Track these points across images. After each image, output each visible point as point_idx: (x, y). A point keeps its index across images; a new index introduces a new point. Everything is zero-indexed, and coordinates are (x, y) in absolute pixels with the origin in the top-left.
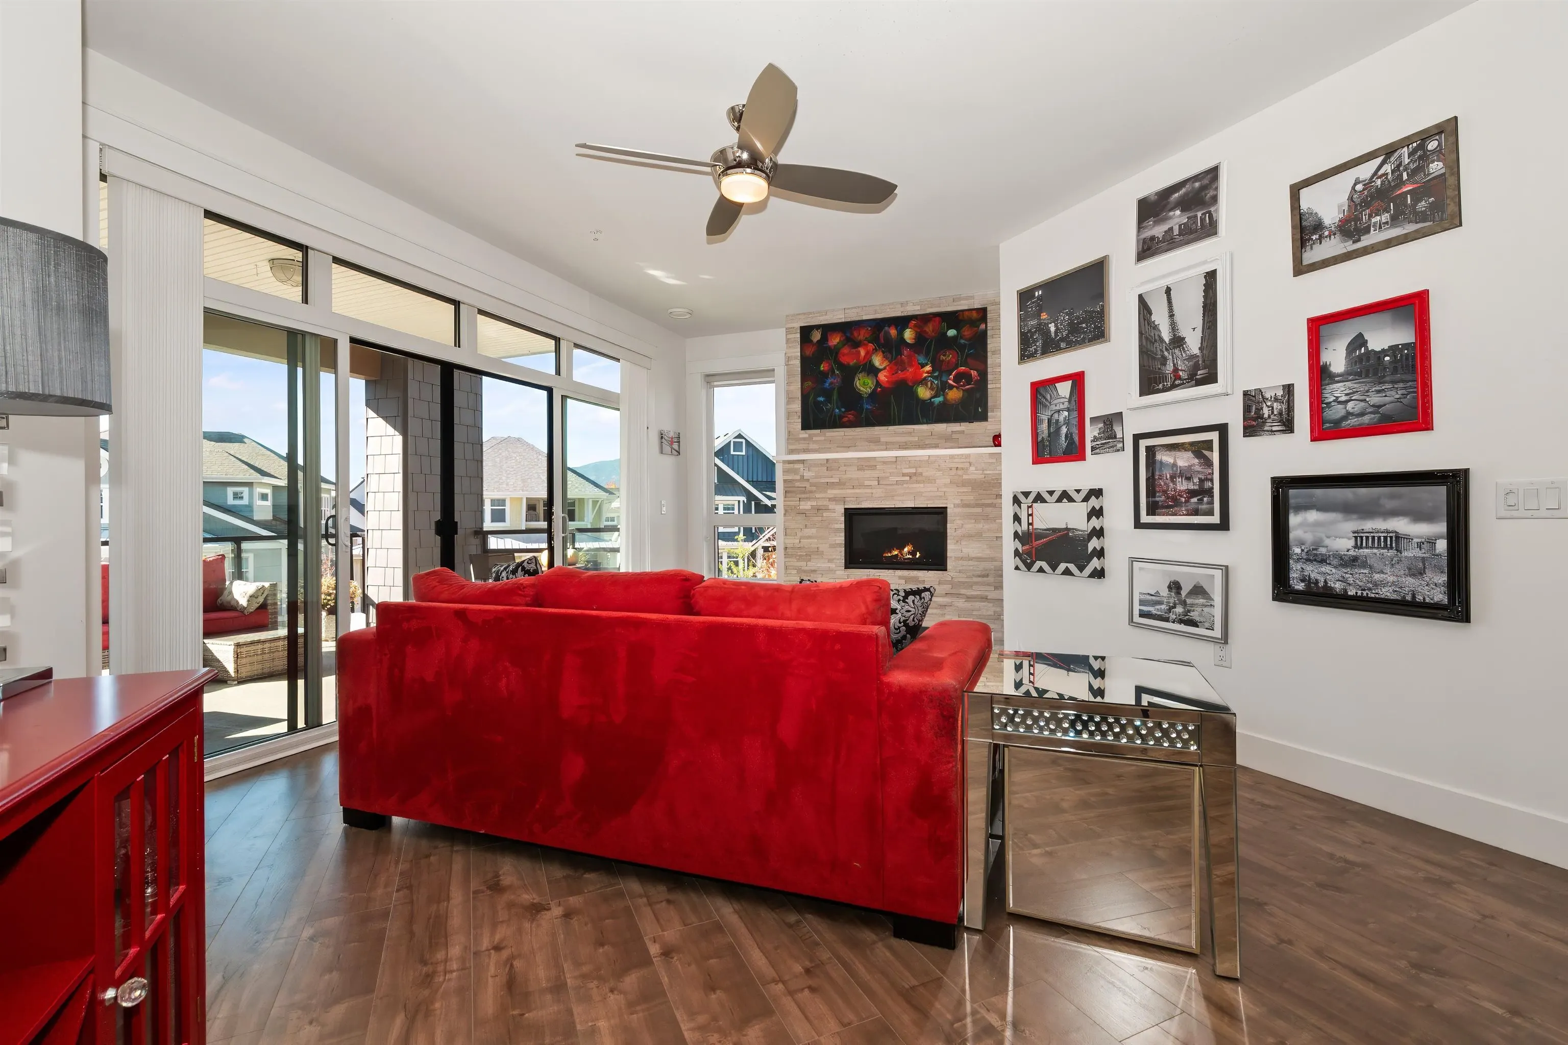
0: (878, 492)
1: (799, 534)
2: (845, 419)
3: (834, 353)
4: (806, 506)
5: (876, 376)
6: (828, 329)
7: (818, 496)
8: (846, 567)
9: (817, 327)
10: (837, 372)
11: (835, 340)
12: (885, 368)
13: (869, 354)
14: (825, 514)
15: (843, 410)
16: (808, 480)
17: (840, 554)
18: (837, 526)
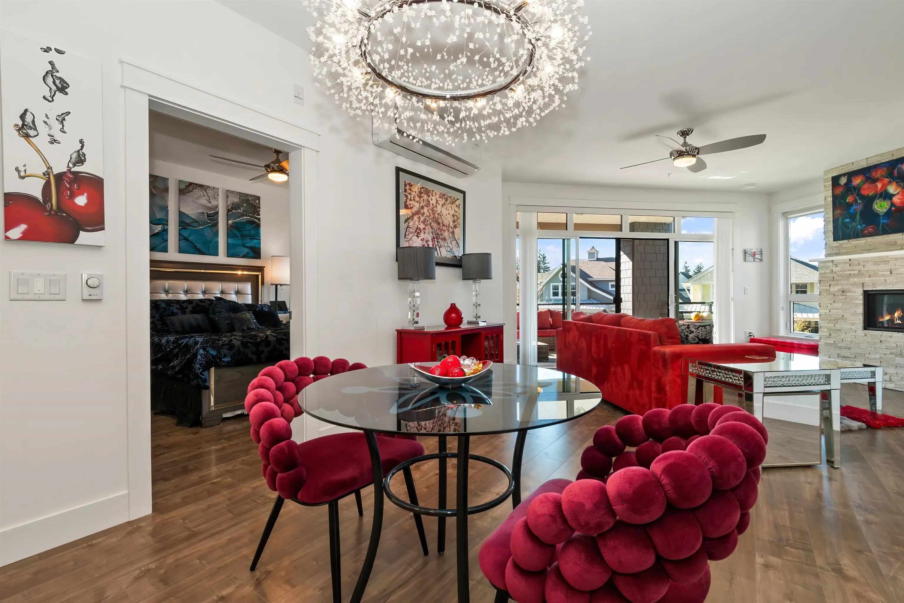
0: (890, 279)
1: (830, 306)
2: (866, 232)
3: (857, 189)
4: (834, 289)
5: (891, 199)
6: (851, 175)
7: (842, 282)
8: (865, 329)
9: (844, 175)
10: (859, 201)
11: (857, 181)
12: (898, 193)
13: (885, 186)
14: (848, 294)
15: (864, 225)
16: (835, 273)
17: (860, 320)
18: (857, 302)
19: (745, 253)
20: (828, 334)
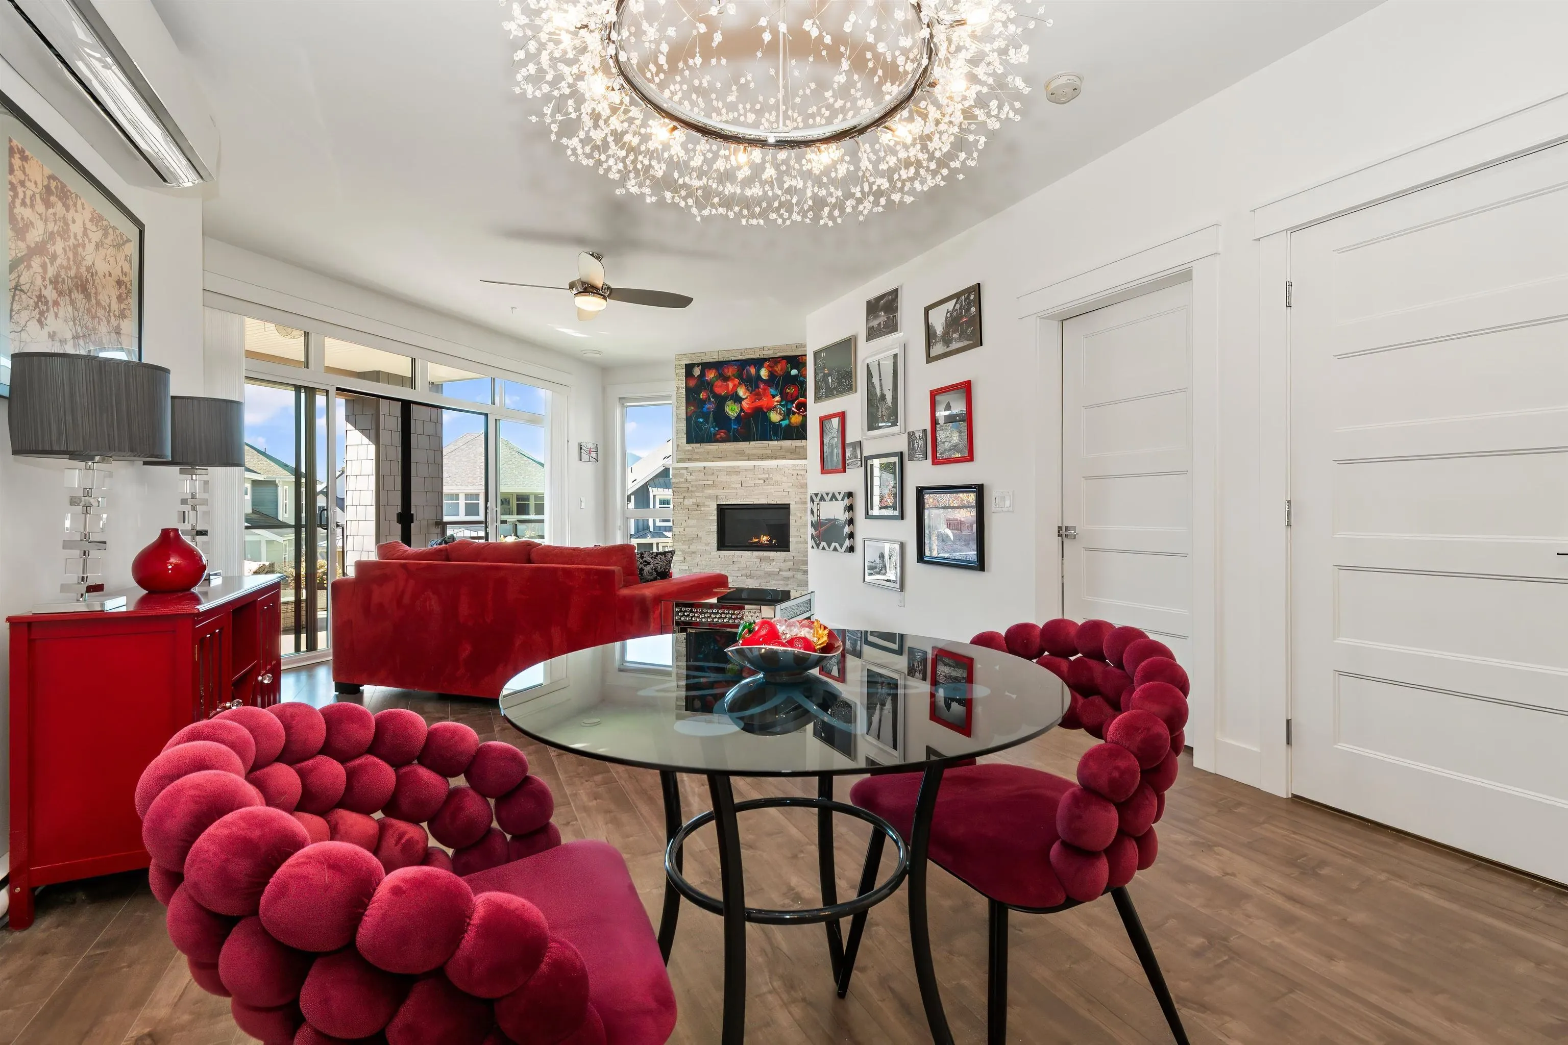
0: (741, 492)
1: (684, 524)
2: (718, 436)
3: (709, 385)
4: (688, 502)
5: (741, 403)
6: (706, 366)
7: (697, 494)
8: (719, 549)
9: (698, 365)
10: (712, 400)
11: (710, 375)
12: (747, 398)
13: (735, 387)
14: (702, 509)
15: (717, 429)
16: (690, 483)
17: (713, 539)
18: (711, 518)
19: (581, 448)
20: (683, 559)
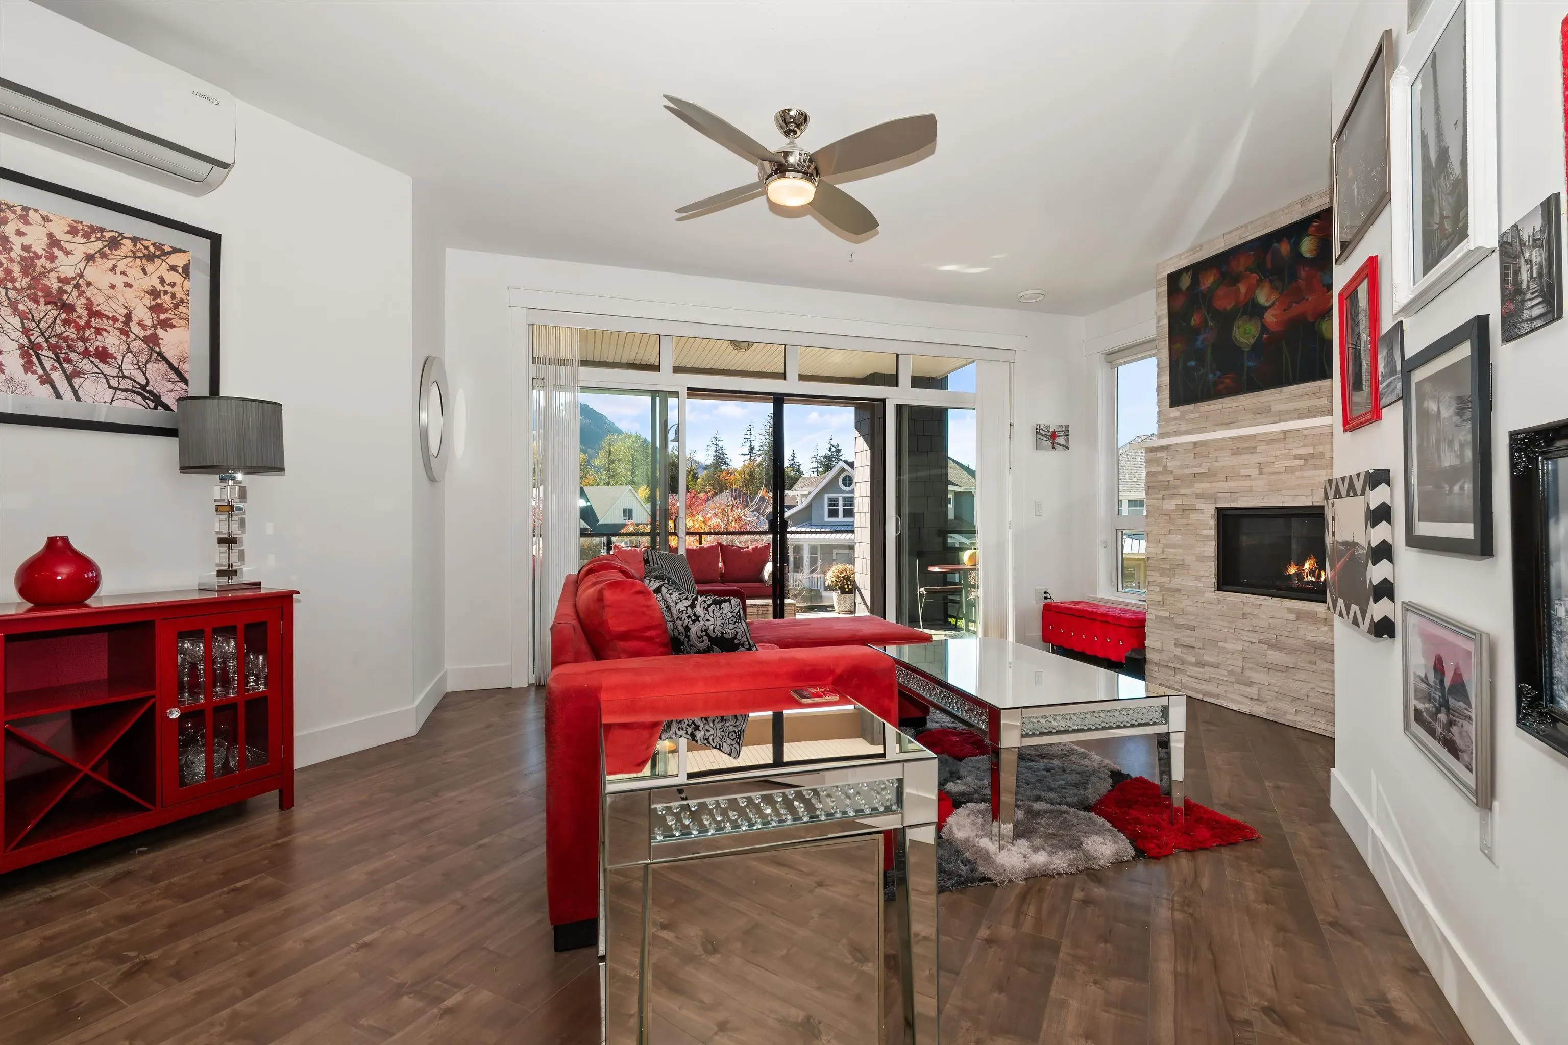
0: (1259, 484)
1: (1163, 541)
2: (1220, 387)
3: (1208, 299)
4: (1170, 505)
5: (1261, 317)
6: (1197, 269)
7: (1183, 491)
8: (1219, 589)
9: (1188, 269)
10: (1211, 323)
11: (1208, 281)
12: (1273, 304)
13: (1251, 290)
14: (1192, 516)
15: (1218, 373)
16: (1172, 472)
17: (1209, 570)
18: (1206, 532)
19: (1039, 433)
20: (1160, 599)
